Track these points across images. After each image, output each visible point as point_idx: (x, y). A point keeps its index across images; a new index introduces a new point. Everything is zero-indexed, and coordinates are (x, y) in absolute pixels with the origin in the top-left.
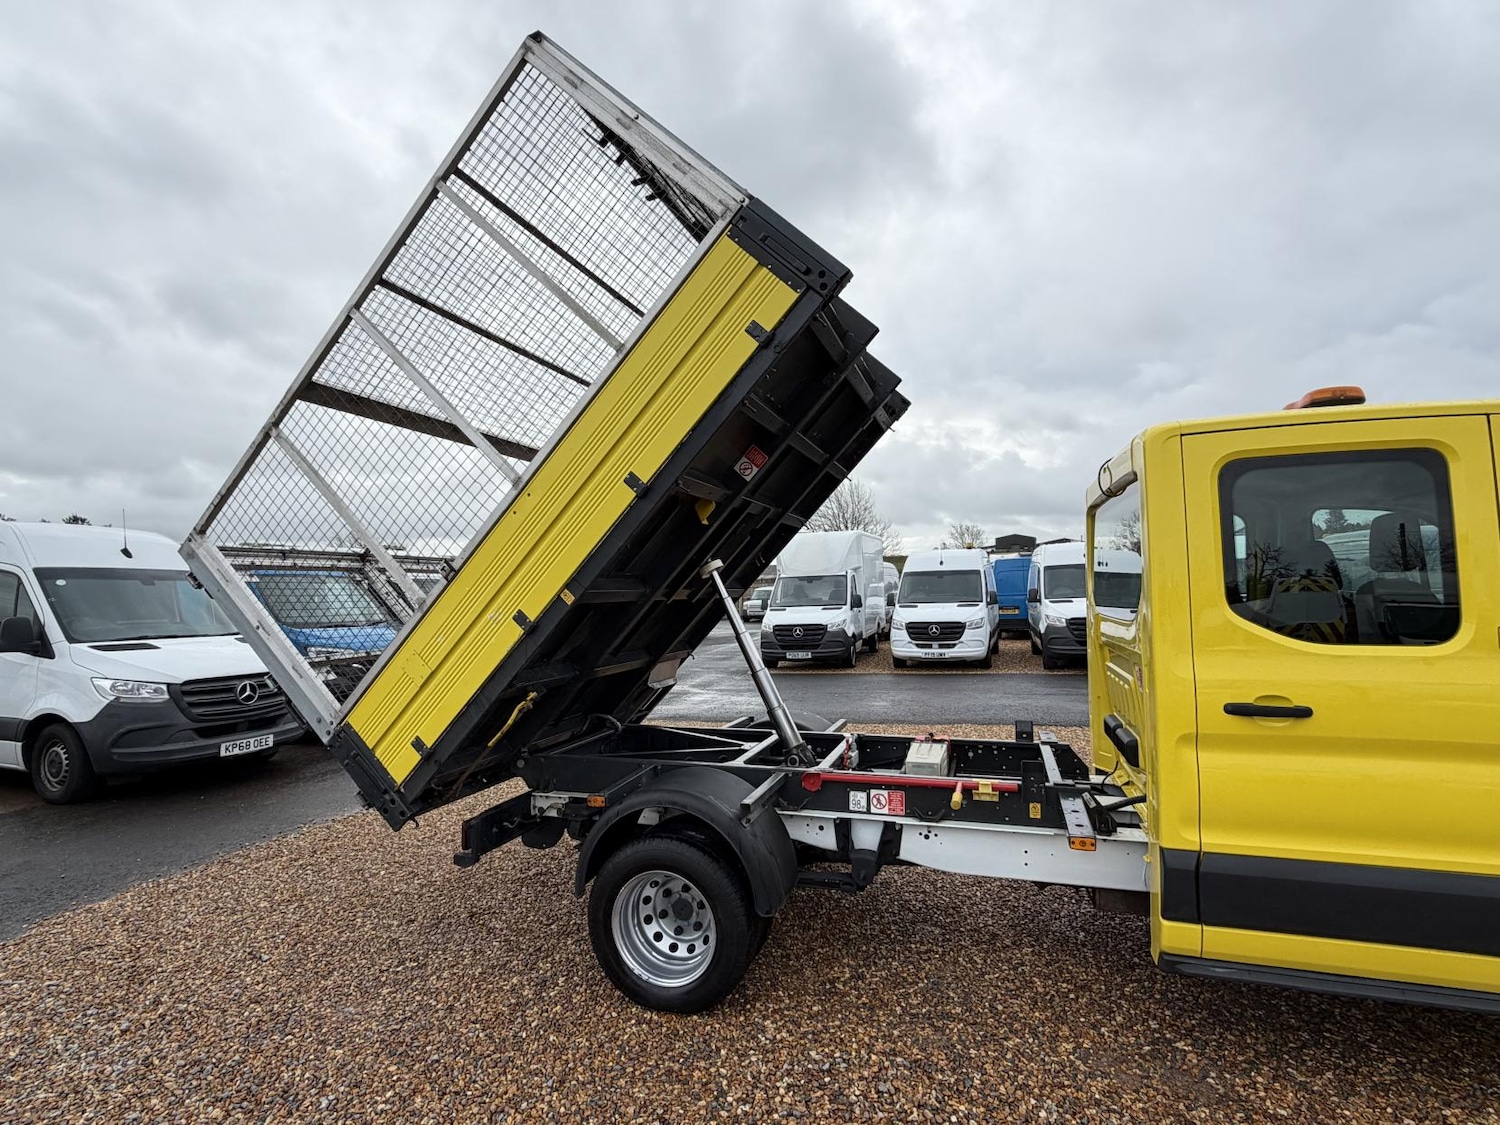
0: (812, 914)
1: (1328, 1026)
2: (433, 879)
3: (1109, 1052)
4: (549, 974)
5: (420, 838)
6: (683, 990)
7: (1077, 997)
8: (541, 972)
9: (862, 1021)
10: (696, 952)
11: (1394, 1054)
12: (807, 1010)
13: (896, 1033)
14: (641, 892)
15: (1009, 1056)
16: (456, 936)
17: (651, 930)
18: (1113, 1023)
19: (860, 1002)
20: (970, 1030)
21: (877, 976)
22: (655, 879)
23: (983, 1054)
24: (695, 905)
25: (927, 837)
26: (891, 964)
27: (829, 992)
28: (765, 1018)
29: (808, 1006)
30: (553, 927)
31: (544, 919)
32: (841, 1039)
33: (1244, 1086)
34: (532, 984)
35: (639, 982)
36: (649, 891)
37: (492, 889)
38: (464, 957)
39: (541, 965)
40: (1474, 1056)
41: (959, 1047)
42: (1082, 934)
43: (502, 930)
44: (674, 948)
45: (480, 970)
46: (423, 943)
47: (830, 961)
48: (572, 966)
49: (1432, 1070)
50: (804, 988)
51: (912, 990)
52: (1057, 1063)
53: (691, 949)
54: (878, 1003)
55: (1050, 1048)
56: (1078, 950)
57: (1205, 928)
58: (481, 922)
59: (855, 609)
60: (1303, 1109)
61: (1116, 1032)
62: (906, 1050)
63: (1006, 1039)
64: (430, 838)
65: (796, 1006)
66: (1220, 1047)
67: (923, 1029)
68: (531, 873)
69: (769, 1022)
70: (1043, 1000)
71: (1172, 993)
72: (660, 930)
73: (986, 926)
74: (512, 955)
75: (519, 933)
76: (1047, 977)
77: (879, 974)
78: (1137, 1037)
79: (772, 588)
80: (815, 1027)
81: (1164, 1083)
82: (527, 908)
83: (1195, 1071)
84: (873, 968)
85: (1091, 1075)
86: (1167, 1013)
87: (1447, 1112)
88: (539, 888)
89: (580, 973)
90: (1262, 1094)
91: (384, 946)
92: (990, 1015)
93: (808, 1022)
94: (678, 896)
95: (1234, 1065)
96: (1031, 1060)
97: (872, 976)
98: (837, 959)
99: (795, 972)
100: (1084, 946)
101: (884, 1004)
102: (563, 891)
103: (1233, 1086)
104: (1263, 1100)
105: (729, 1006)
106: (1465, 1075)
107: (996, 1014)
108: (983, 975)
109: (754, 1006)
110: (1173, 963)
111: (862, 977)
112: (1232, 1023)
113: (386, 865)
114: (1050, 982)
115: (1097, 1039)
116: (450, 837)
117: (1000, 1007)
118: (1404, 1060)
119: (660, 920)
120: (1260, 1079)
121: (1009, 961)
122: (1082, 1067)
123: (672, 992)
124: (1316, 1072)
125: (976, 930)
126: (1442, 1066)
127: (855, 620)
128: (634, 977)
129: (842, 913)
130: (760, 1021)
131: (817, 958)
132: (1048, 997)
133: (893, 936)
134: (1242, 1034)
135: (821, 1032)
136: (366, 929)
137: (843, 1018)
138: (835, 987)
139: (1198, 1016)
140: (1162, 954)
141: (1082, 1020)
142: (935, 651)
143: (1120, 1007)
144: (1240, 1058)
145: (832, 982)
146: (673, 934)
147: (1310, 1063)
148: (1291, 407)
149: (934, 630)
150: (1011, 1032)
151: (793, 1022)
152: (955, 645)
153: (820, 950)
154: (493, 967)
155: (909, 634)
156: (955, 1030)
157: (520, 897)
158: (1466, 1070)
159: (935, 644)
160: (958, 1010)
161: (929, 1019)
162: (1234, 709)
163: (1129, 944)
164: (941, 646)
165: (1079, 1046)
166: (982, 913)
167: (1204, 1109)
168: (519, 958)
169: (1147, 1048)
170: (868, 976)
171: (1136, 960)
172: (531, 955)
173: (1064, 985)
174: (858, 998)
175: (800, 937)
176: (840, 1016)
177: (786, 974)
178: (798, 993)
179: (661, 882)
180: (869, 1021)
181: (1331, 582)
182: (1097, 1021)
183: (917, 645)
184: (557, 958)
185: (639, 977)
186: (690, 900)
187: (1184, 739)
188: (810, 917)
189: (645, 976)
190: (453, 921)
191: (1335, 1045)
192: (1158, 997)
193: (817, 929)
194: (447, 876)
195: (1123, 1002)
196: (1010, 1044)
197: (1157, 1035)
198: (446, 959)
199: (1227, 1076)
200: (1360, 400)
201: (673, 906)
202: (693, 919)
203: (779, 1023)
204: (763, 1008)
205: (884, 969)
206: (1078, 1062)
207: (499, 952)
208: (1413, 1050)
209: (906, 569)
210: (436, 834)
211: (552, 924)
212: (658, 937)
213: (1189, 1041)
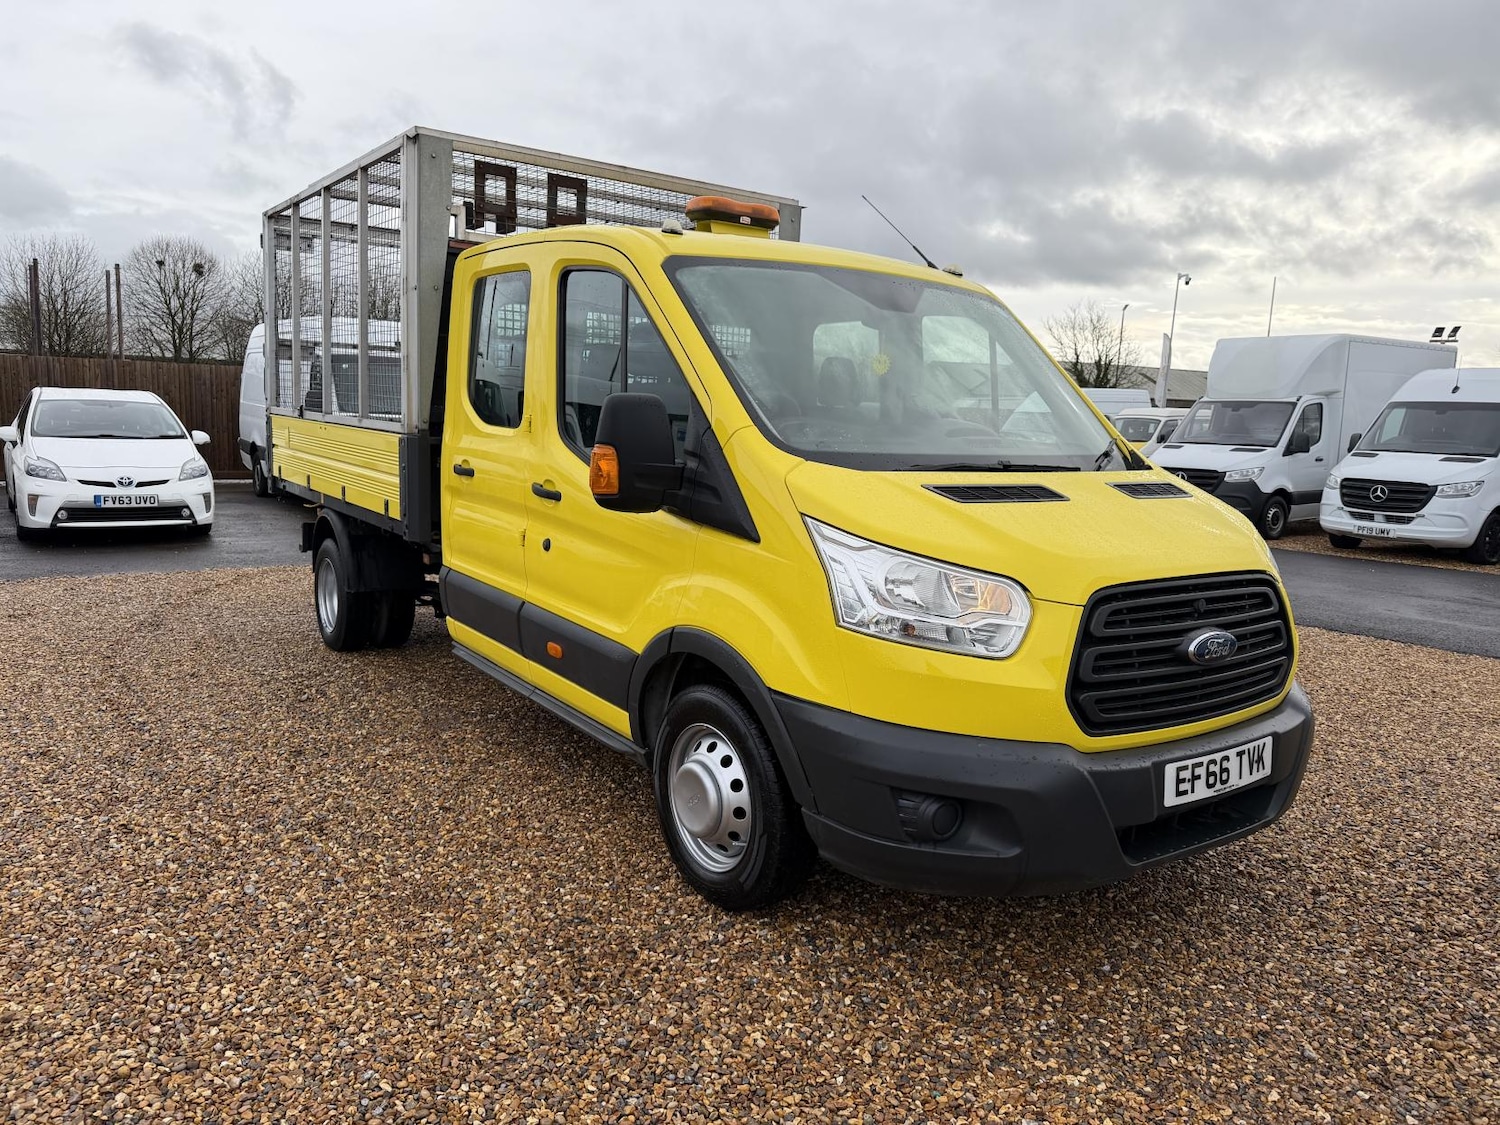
142: (1378, 525)
149: (1379, 493)
152: (1409, 520)
155: (1343, 495)
159: (1379, 515)
164: (1389, 519)
183: (1352, 514)
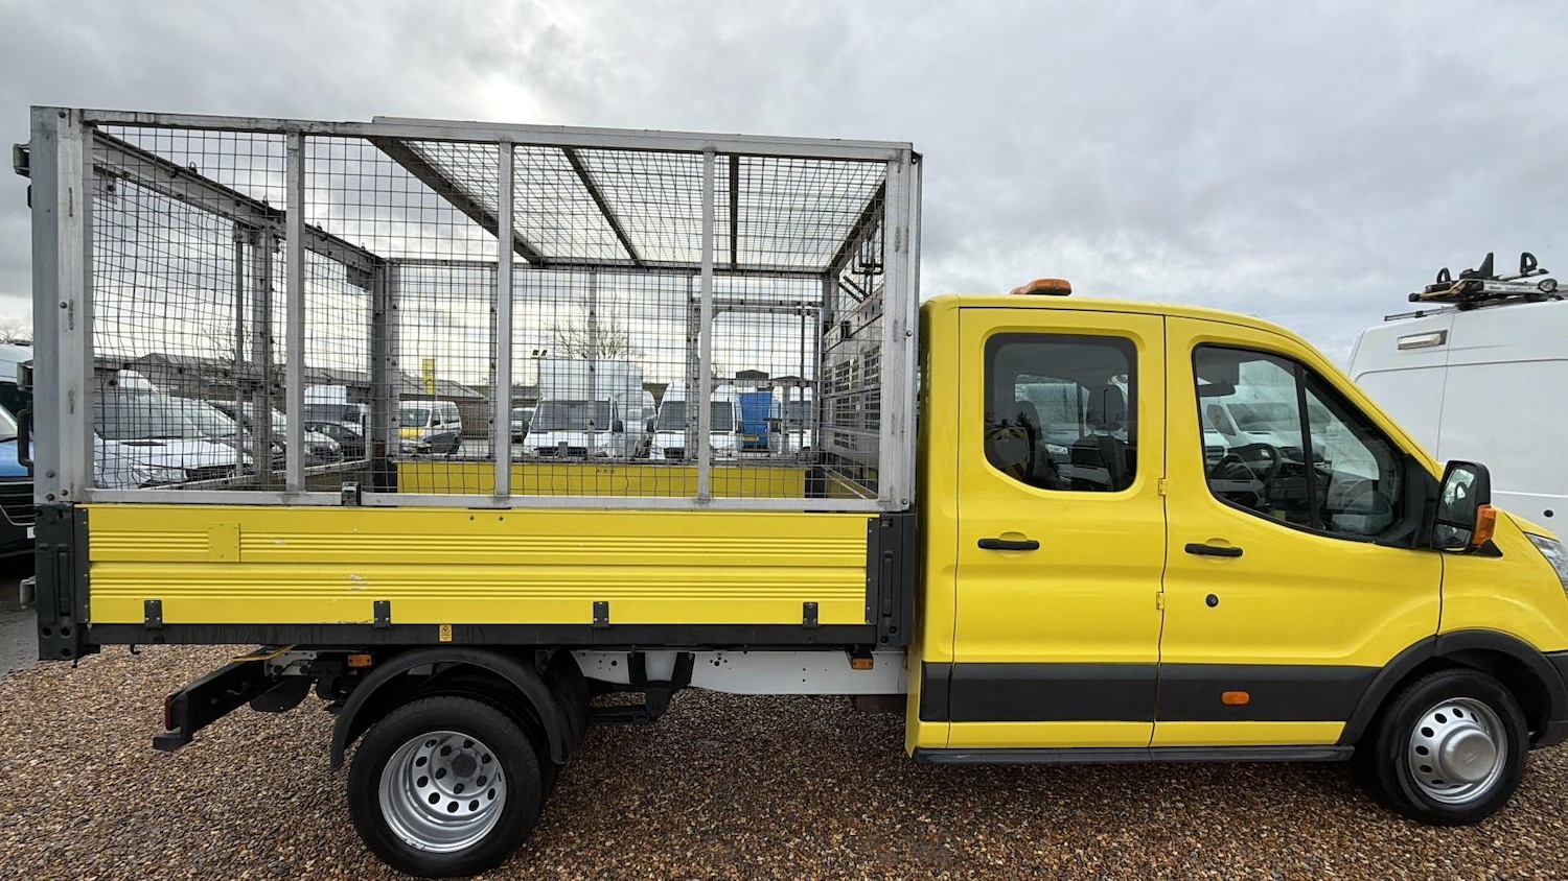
0: (597, 743)
1: (1019, 782)
2: (116, 762)
3: (870, 836)
4: (292, 859)
5: (92, 710)
6: (467, 852)
7: (841, 790)
8: (281, 858)
9: (655, 849)
10: (480, 809)
11: (1062, 797)
12: (599, 847)
13: (689, 854)
14: (415, 754)
15: (791, 857)
16: (156, 831)
17: (425, 794)
18: (871, 808)
19: (652, 829)
20: (755, 838)
21: (665, 799)
22: (432, 738)
23: (769, 859)
24: (479, 760)
25: (717, 664)
26: (677, 785)
27: (620, 824)
28: (557, 864)
29: (601, 843)
30: (293, 800)
31: (280, 792)
32: (637, 871)
33: (971, 846)
34: (269, 875)
35: (412, 851)
36: (424, 752)
37: (205, 763)
38: (169, 858)
39: (280, 850)
40: (1109, 789)
41: (748, 857)
42: (838, 730)
43: (222, 814)
44: (453, 807)
45: (194, 870)
46: (105, 848)
47: (617, 790)
48: (322, 845)
49: (1086, 807)
50: (595, 824)
51: (699, 808)
52: (832, 855)
53: (474, 806)
54: (669, 826)
55: (824, 842)
56: (837, 745)
57: (952, 724)
58: (192, 808)
59: (616, 434)
60: (1013, 856)
61: (874, 816)
62: (701, 870)
63: (787, 841)
64: (109, 708)
65: (588, 845)
66: (950, 814)
67: (714, 845)
68: (259, 739)
69: (561, 867)
70: (814, 796)
71: (911, 773)
72: (437, 791)
73: (759, 733)
74: (240, 844)
75: (246, 814)
76: (814, 775)
77: (667, 796)
78: (891, 818)
79: (534, 410)
80: (610, 863)
81: (915, 856)
82: (256, 782)
83: (936, 840)
84: (661, 792)
85: (858, 861)
86: (910, 791)
87: (1099, 838)
88: (272, 755)
89: (333, 852)
90: (984, 849)
91: (40, 862)
92: (771, 820)
93: (602, 859)
94: (459, 753)
95: (962, 828)
96: (810, 856)
97: (661, 800)
98: (625, 787)
99: (584, 808)
100: (840, 741)
101: (675, 827)
102: (305, 755)
103: (963, 847)
104: (985, 854)
105: (517, 858)
106: (1106, 805)
107: (775, 818)
108: (760, 781)
109: (543, 853)
110: (924, 756)
111: (651, 802)
112: (956, 792)
113: (39, 752)
114: (818, 779)
115: (860, 826)
116: (138, 704)
117: (779, 812)
118: (1069, 801)
119: (437, 781)
120: (981, 837)
121: (781, 764)
122: (852, 855)
123: (452, 856)
124: (1016, 823)
125: (750, 739)
126: (1091, 801)
127: (615, 444)
128: (407, 849)
129: (625, 740)
130: (552, 868)
131: (605, 790)
132: (818, 794)
133: (676, 756)
134: (965, 799)
135: (617, 867)
136: (8, 844)
137: (636, 849)
138: (626, 817)
139: (931, 790)
140: (916, 749)
141: (847, 810)
143: (874, 792)
144: (965, 822)
145: (622, 813)
146: (452, 793)
147: (1012, 816)
148: (1017, 292)
150: (790, 833)
151: (587, 863)
153: (607, 781)
154: (213, 863)
156: (743, 841)
157: (245, 768)
158: (1106, 801)
160: (744, 820)
161: (718, 833)
162: (986, 544)
163: (875, 734)
165: (847, 835)
166: (754, 721)
167: (946, 872)
168: (250, 846)
169: (899, 826)
170: (657, 800)
171: (882, 748)
172: (266, 839)
173: (829, 780)
174: (649, 824)
175: (585, 770)
176: (633, 847)
177: (575, 812)
178: (590, 830)
179: (438, 740)
180: (662, 847)
181: (1022, 431)
182: (859, 809)
184: (302, 838)
185: (413, 847)
186: (473, 755)
187: (947, 569)
188: (594, 747)
189: (420, 844)
190: (151, 812)
191: (1025, 798)
192: (901, 778)
193: (603, 759)
194: (137, 755)
195: (876, 788)
196: (791, 845)
197: (904, 813)
198: (142, 864)
199: (958, 839)
200: (1067, 292)
201: (453, 764)
202: (477, 774)
203: (573, 867)
204: (553, 854)
205: (671, 791)
206: (848, 851)
207: (221, 843)
208: (1073, 791)
209: (667, 397)
210: (117, 702)
211: (292, 796)
212: (434, 798)
213: (929, 814)
